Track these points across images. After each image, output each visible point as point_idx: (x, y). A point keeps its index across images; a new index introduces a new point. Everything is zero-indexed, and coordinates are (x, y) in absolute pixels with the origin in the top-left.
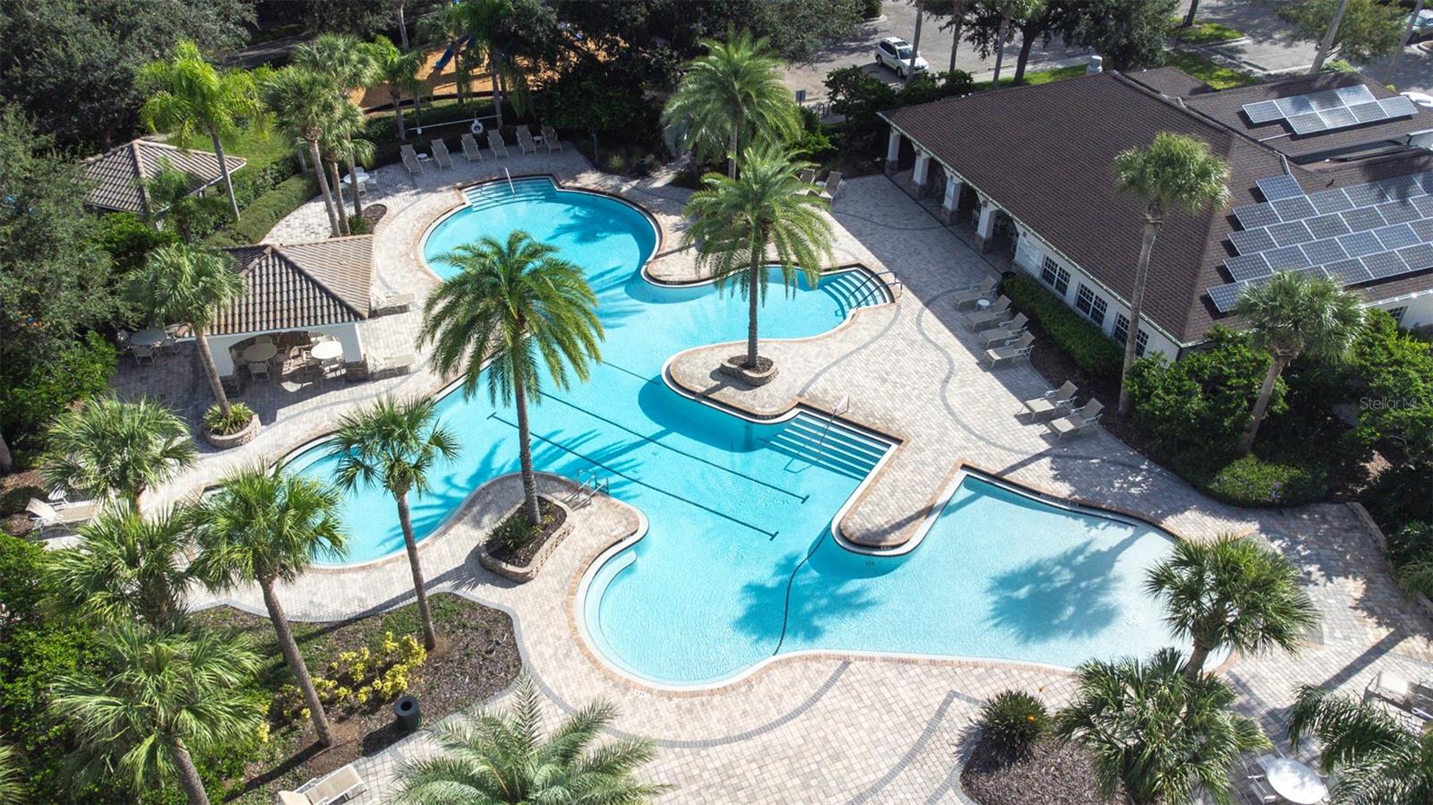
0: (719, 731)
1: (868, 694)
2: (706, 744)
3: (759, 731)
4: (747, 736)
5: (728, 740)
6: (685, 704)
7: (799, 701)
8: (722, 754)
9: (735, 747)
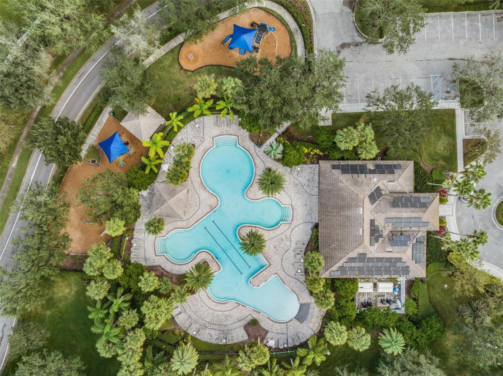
0: (219, 309)
1: (239, 310)
2: (216, 311)
3: (224, 311)
4: (222, 311)
5: (219, 311)
6: (216, 304)
7: (230, 309)
8: (218, 313)
9: (220, 312)
